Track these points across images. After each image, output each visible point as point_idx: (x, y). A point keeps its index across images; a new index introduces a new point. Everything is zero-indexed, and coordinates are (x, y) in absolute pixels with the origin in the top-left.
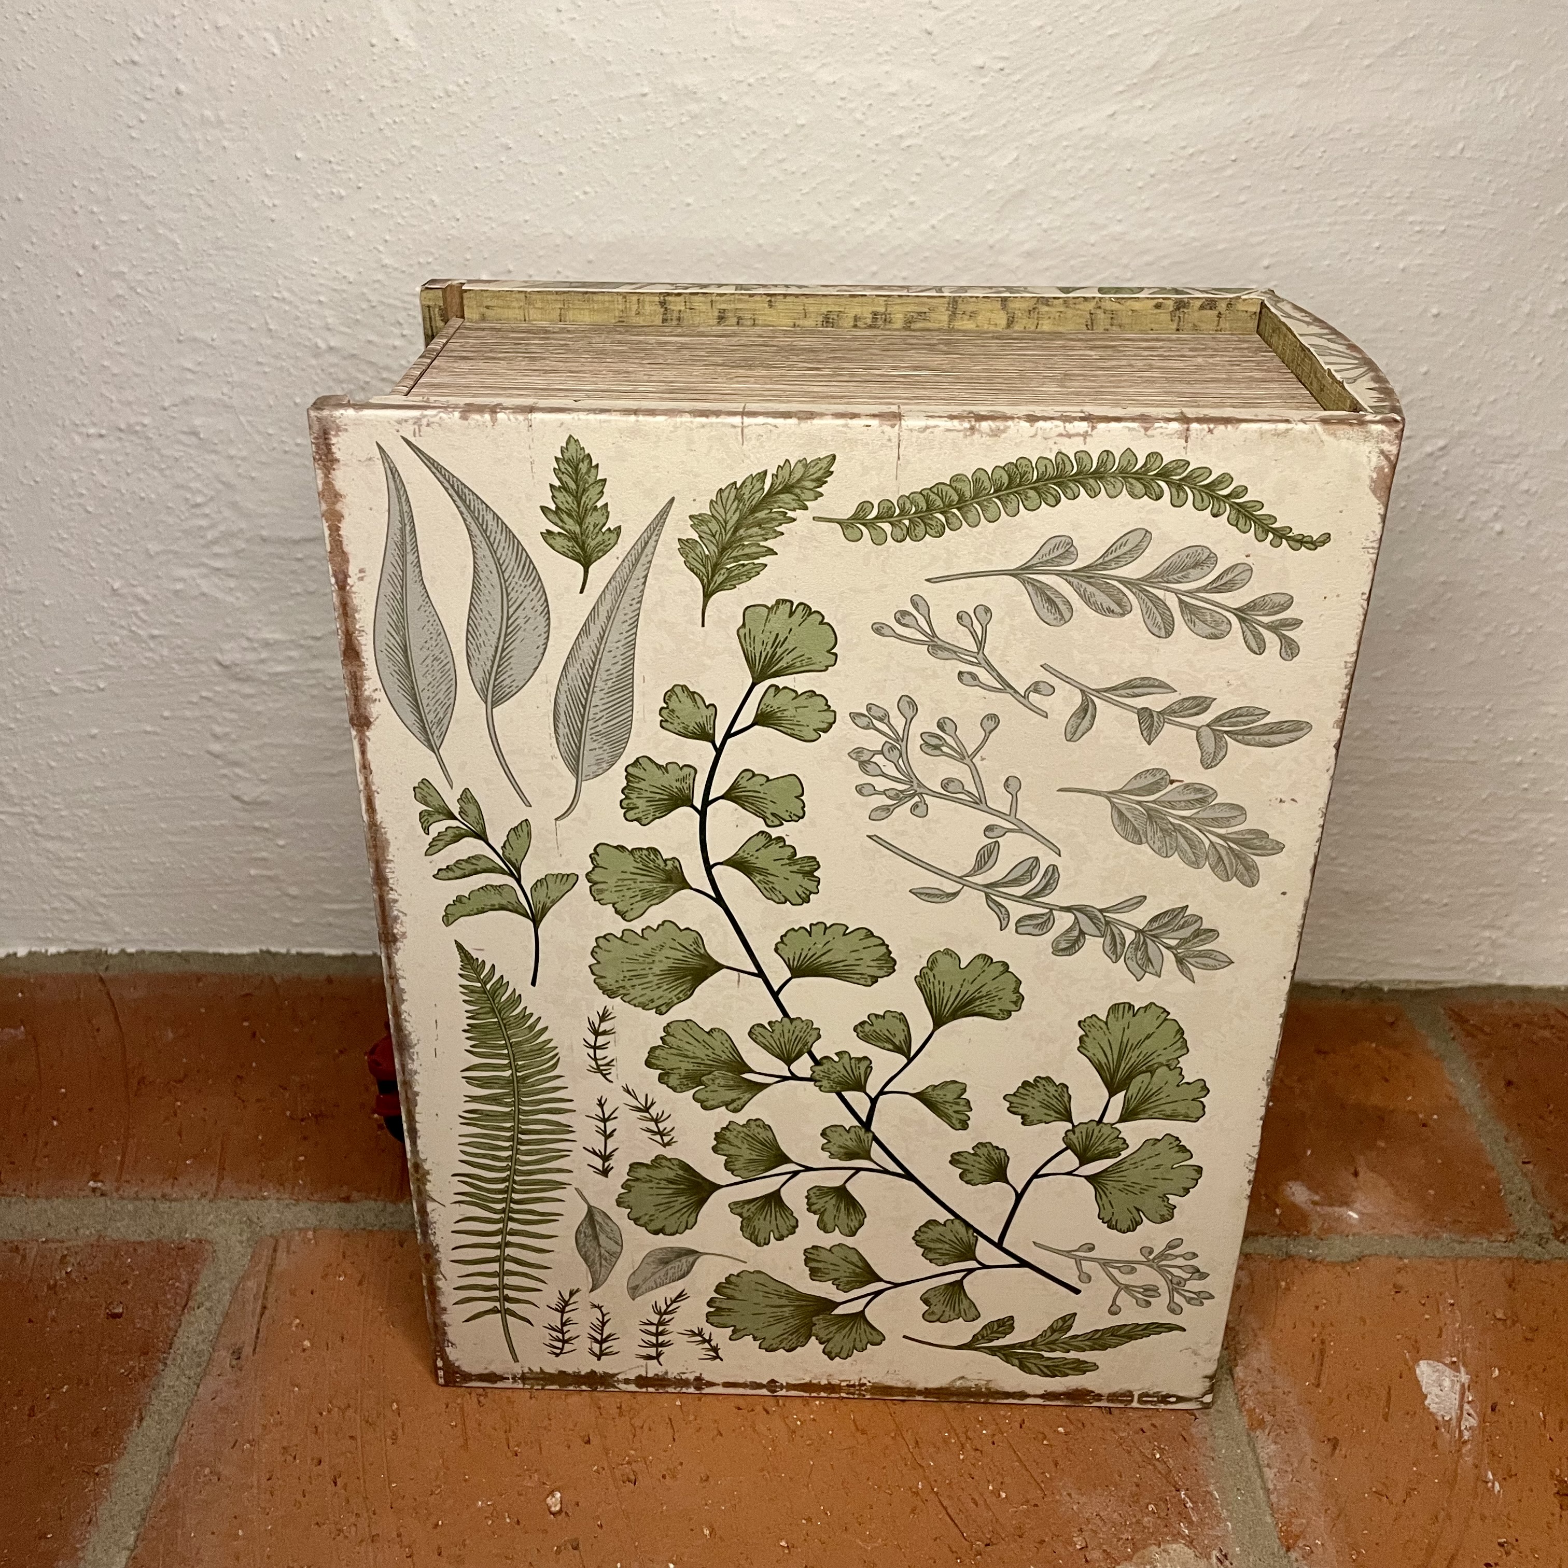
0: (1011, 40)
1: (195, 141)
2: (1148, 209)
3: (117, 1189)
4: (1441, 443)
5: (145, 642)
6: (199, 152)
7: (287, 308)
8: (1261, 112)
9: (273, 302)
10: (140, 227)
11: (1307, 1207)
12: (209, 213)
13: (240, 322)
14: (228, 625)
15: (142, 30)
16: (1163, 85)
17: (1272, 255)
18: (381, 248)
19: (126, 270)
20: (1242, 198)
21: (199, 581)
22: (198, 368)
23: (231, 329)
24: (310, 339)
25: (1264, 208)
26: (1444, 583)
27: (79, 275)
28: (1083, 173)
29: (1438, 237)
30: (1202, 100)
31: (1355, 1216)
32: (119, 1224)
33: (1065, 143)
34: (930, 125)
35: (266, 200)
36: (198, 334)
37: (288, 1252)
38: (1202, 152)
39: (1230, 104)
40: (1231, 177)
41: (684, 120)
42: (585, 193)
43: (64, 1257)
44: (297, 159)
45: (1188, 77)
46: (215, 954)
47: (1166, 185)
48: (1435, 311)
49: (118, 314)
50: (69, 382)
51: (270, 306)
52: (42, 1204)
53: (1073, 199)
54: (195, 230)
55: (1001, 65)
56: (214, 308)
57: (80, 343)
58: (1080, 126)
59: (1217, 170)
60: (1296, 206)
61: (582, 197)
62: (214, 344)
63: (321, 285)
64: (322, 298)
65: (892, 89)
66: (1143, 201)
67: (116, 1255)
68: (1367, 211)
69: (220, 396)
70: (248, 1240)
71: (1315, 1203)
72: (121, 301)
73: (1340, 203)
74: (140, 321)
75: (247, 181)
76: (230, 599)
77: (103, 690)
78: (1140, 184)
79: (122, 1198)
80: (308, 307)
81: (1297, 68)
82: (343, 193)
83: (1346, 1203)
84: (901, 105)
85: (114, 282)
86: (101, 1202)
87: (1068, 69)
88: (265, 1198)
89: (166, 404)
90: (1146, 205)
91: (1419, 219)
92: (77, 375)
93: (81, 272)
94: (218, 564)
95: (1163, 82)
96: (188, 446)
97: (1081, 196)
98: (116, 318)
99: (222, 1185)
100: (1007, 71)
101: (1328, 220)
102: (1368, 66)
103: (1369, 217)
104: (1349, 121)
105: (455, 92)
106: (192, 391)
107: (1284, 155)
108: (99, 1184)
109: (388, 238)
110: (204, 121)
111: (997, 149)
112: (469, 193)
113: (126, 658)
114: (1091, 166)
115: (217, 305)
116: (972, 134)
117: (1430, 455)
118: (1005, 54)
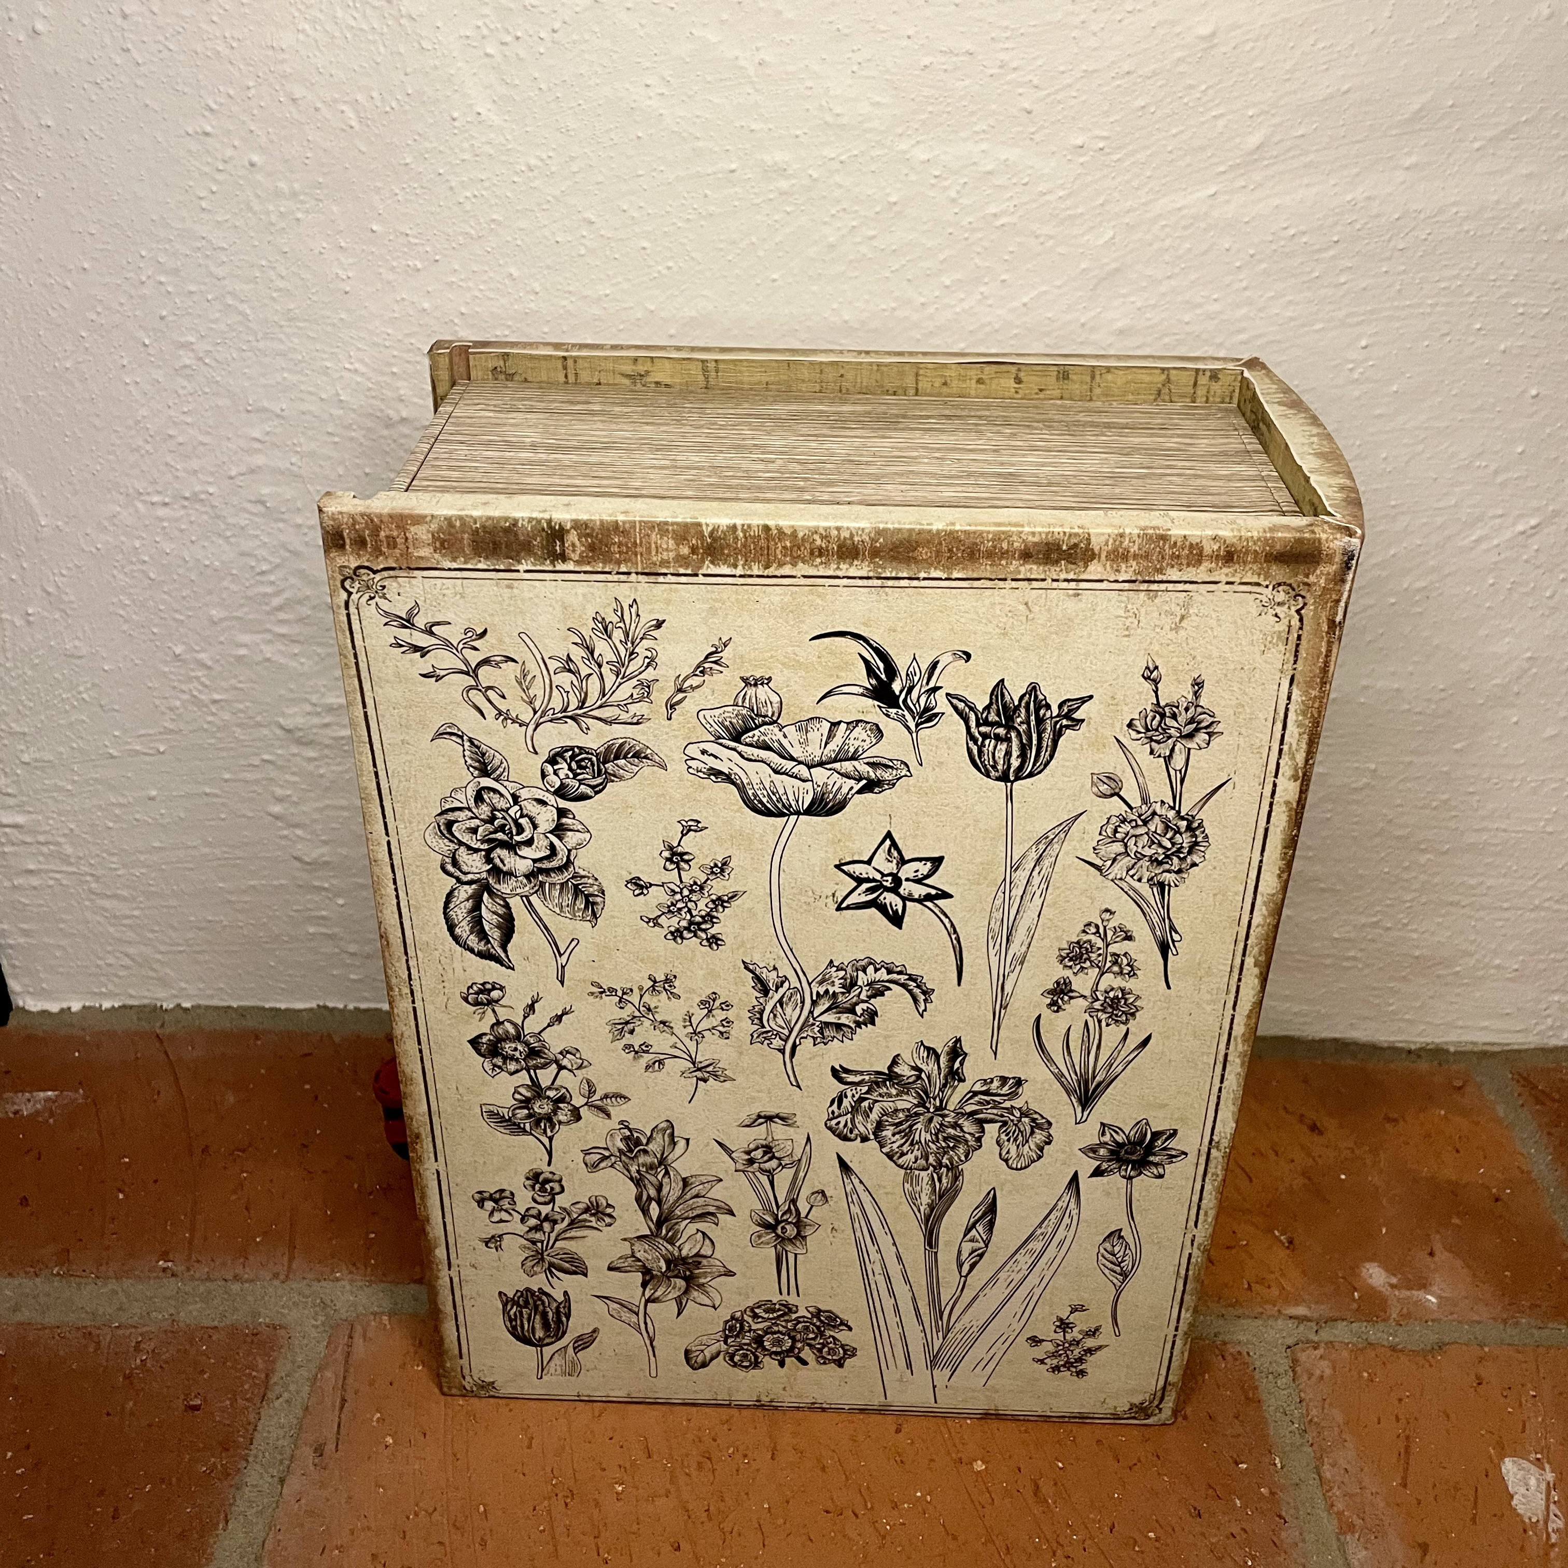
0: (1111, 120)
1: (268, 213)
2: (1245, 289)
3: (188, 1270)
4: (1533, 522)
5: (206, 706)
6: (273, 224)
7: (359, 379)
8: (1366, 194)
9: (346, 374)
10: (210, 297)
11: (1387, 1291)
12: (281, 284)
13: (311, 393)
14: (292, 691)
15: (216, 102)
16: (1267, 166)
17: (1370, 336)
18: (456, 321)
19: (193, 340)
20: (1343, 280)
21: (262, 647)
22: (267, 438)
23: (303, 400)
24: (382, 411)
25: (1365, 289)
26: (1530, 658)
27: (146, 345)
28: (1181, 252)
29: (1542, 319)
30: (1306, 181)
31: (1434, 1300)
32: (191, 1307)
33: (1164, 223)
34: (1025, 204)
35: (340, 272)
36: (266, 404)
37: (364, 1336)
38: (1304, 233)
39: (1335, 185)
40: (1334, 257)
41: (771, 196)
42: (669, 268)
43: (138, 1343)
44: (373, 231)
45: (1293, 157)
46: (271, 1009)
47: (1264, 265)
48: (1534, 392)
49: (185, 383)
50: (133, 450)
51: (342, 377)
52: (113, 1285)
53: (1169, 277)
54: (266, 301)
55: (1101, 145)
56: (285, 379)
57: (144, 412)
58: (1179, 206)
59: (1319, 251)
60: (1398, 287)
61: (665, 272)
62: (284, 414)
63: (394, 356)
64: (395, 370)
65: (989, 167)
66: (1241, 281)
67: (191, 1341)
68: (1470, 294)
69: (289, 466)
70: (323, 1324)
71: (1393, 1286)
72: (189, 372)
73: (1443, 285)
74: (207, 390)
75: (321, 253)
76: (294, 664)
77: (163, 753)
78: (1238, 264)
79: (193, 1278)
80: (380, 378)
81: (1406, 150)
82: (419, 266)
83: (1424, 1286)
84: (998, 183)
85: (181, 353)
86: (172, 1285)
87: (1169, 148)
88: (337, 1280)
89: (233, 473)
90: (1244, 284)
91: (1523, 301)
92: (141, 443)
93: (147, 342)
94: (282, 630)
95: (1266, 163)
96: (256, 514)
97: (1177, 275)
98: (184, 388)
99: (294, 1266)
100: (1107, 150)
101: (1430, 302)
102: (1478, 150)
103: (1472, 299)
104: (1454, 204)
105: (537, 167)
106: (260, 460)
107: (1387, 237)
108: (170, 1264)
109: (463, 310)
110: (278, 194)
111: (1092, 228)
112: (548, 267)
113: (187, 722)
114: (1188, 246)
115: (285, 375)
116: (1068, 212)
117: (1523, 533)
118: (1105, 134)
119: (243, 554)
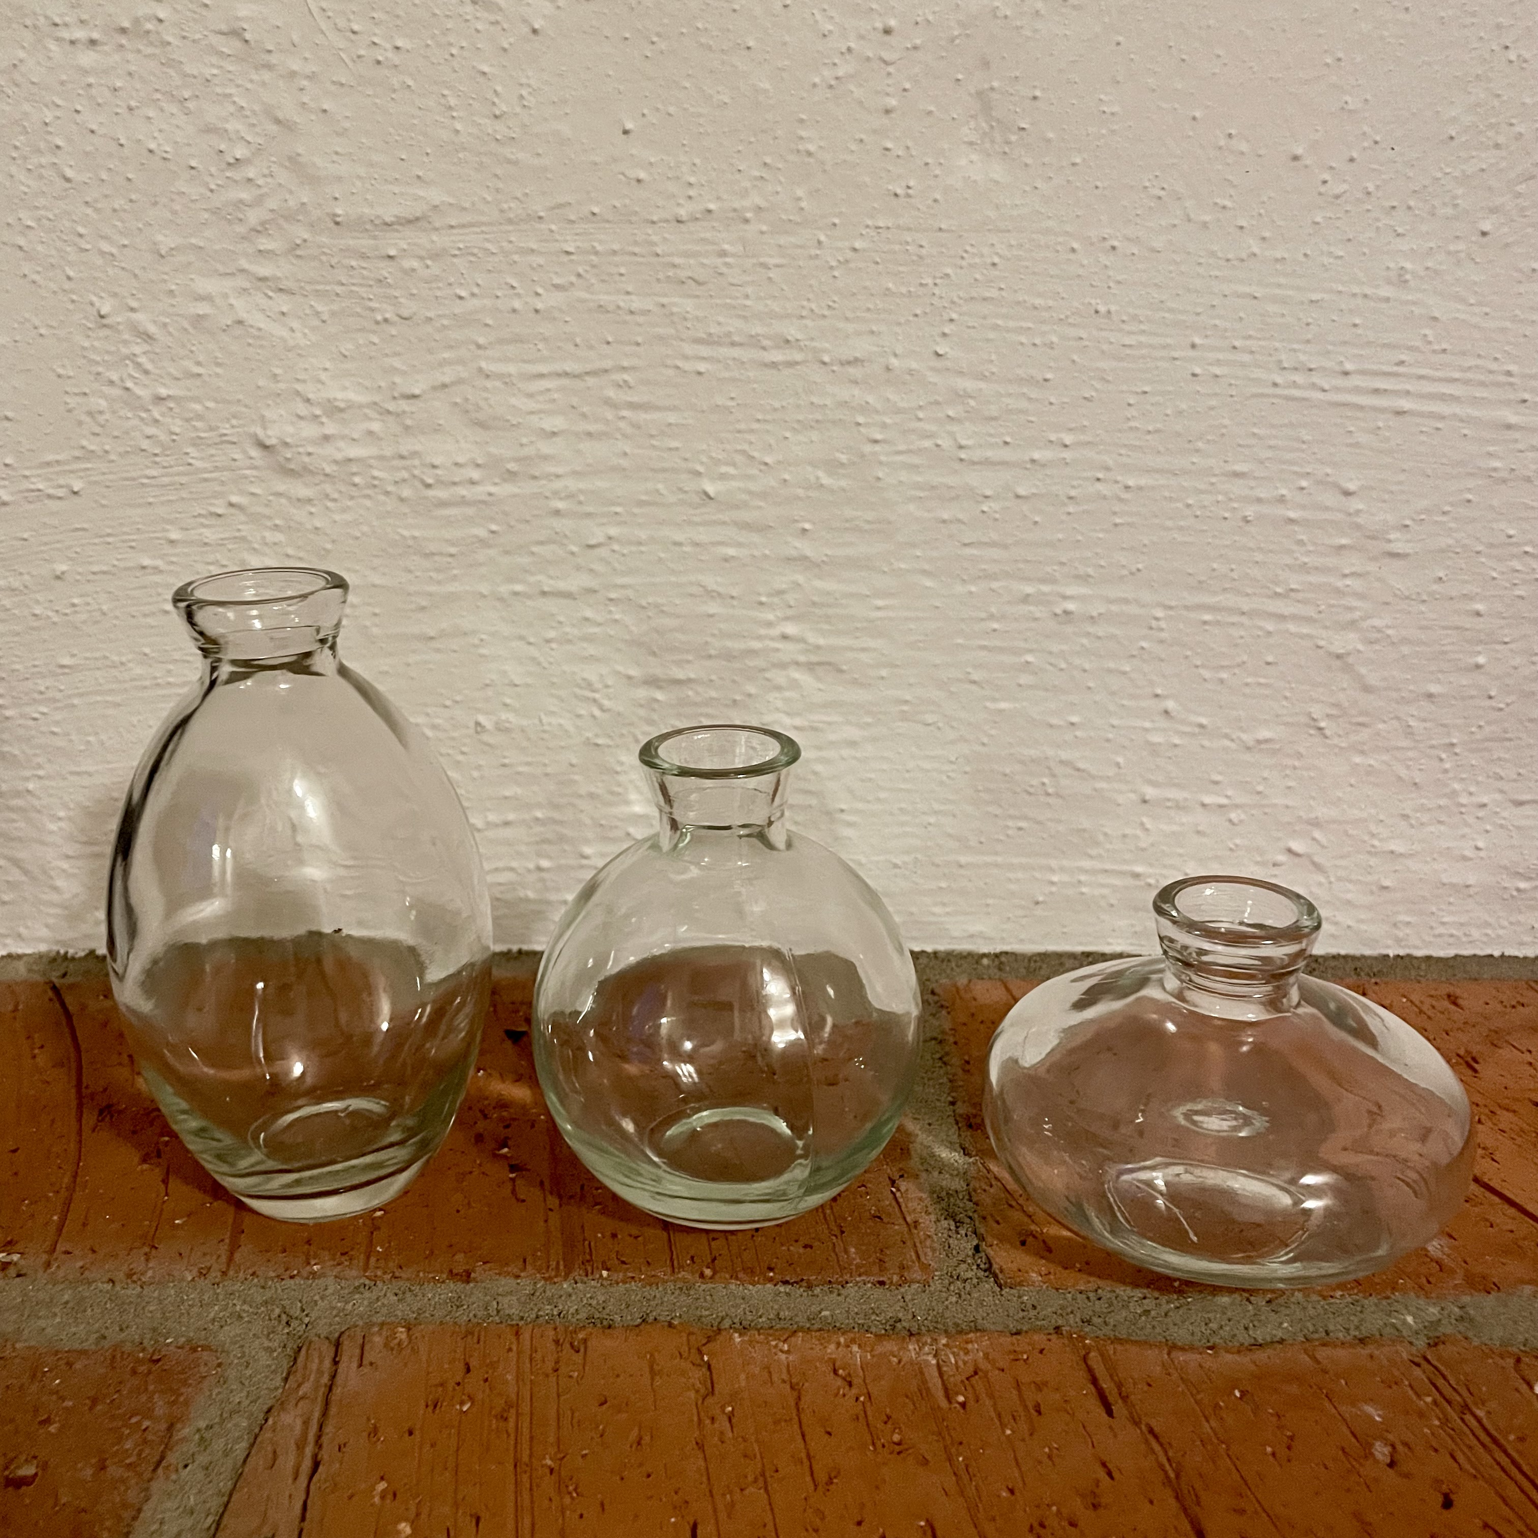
3: (48, 1266)
21: (232, 301)
32: (42, 1323)
37: (360, 1364)
67: (35, 1374)
70: (282, 1346)
79: (54, 1279)
86: (14, 1289)
88: (314, 1276)
94: (264, 270)
99: (237, 1257)
108: (16, 1257)
119: (209, 130)
